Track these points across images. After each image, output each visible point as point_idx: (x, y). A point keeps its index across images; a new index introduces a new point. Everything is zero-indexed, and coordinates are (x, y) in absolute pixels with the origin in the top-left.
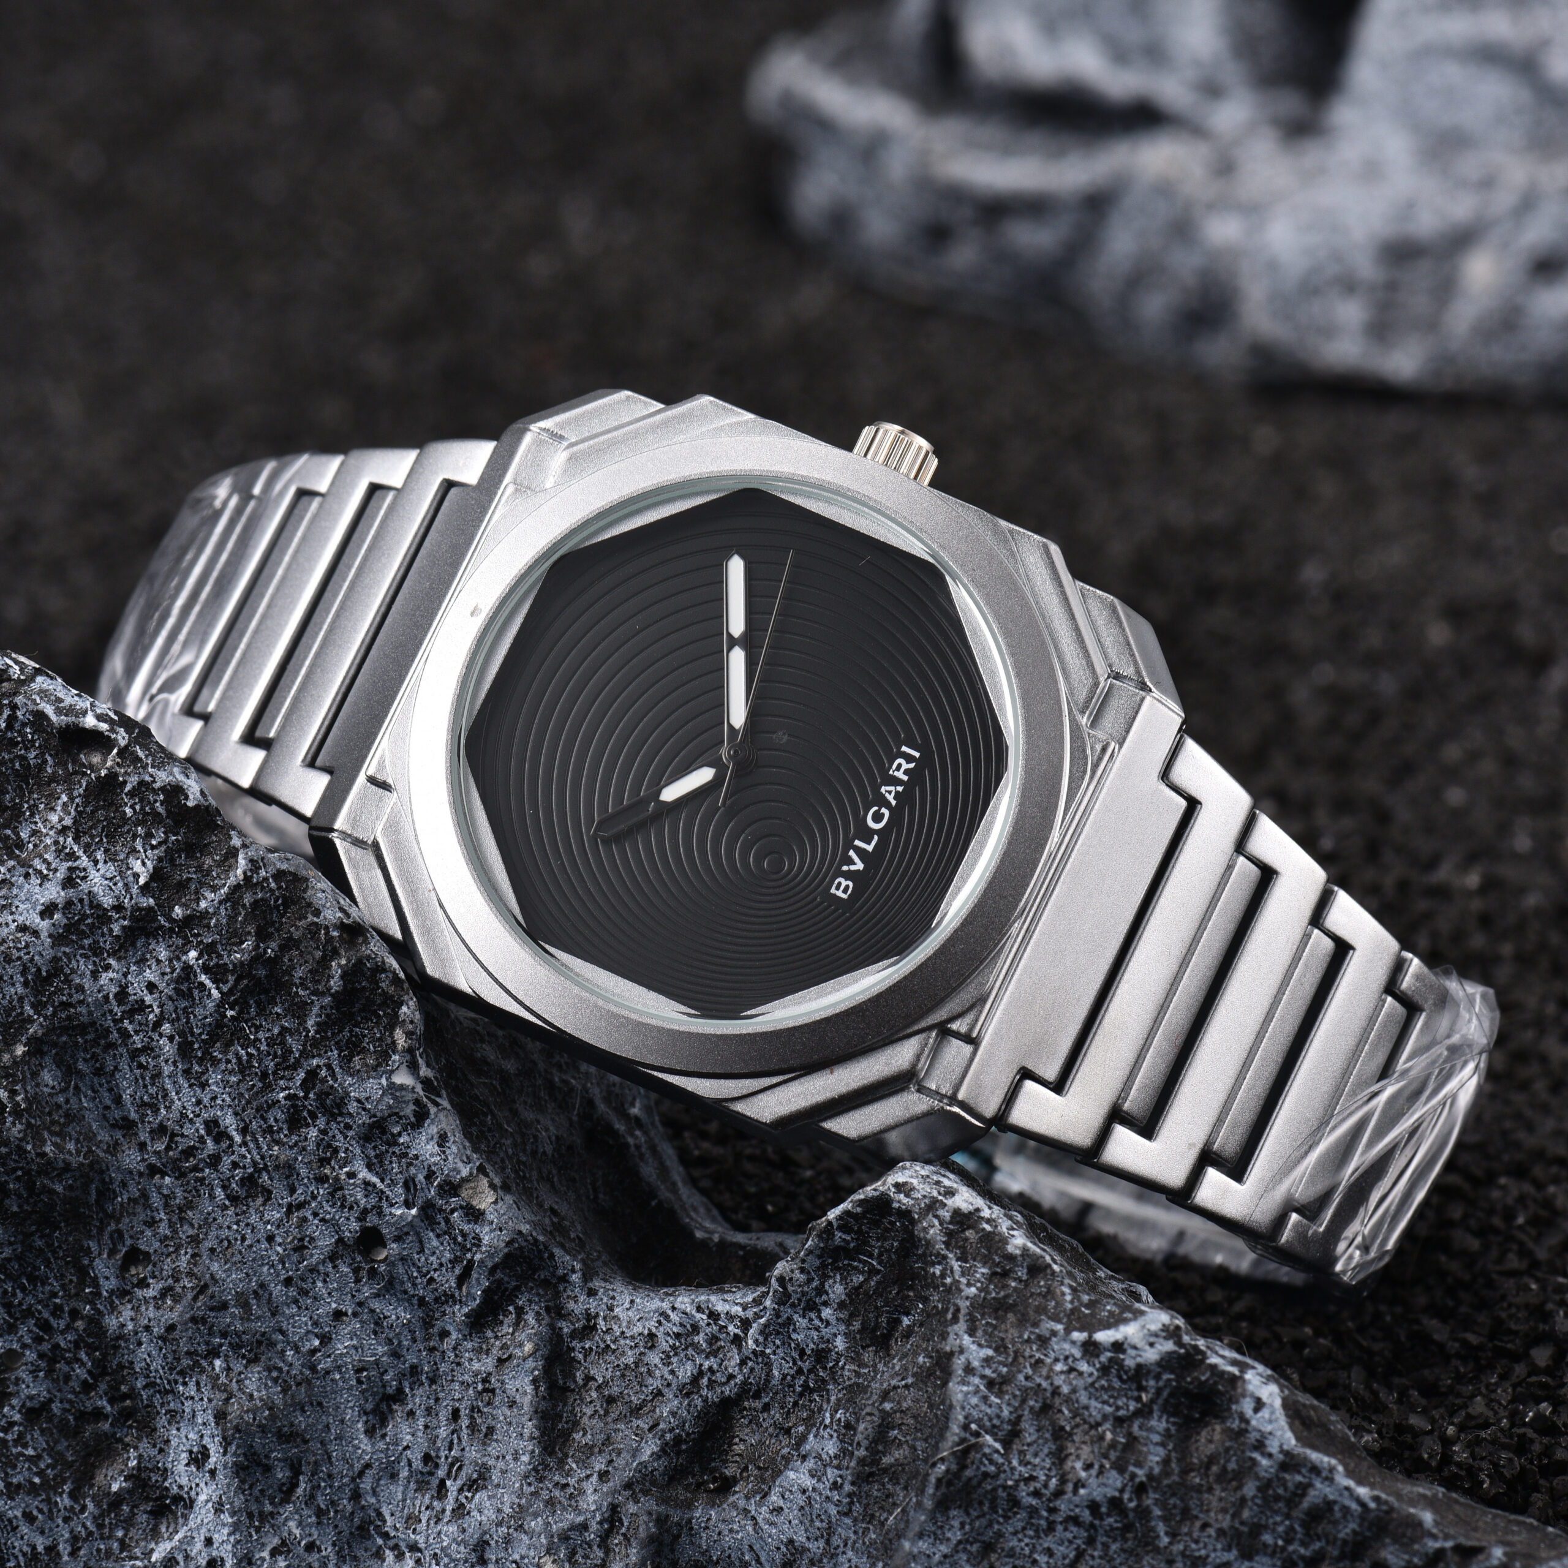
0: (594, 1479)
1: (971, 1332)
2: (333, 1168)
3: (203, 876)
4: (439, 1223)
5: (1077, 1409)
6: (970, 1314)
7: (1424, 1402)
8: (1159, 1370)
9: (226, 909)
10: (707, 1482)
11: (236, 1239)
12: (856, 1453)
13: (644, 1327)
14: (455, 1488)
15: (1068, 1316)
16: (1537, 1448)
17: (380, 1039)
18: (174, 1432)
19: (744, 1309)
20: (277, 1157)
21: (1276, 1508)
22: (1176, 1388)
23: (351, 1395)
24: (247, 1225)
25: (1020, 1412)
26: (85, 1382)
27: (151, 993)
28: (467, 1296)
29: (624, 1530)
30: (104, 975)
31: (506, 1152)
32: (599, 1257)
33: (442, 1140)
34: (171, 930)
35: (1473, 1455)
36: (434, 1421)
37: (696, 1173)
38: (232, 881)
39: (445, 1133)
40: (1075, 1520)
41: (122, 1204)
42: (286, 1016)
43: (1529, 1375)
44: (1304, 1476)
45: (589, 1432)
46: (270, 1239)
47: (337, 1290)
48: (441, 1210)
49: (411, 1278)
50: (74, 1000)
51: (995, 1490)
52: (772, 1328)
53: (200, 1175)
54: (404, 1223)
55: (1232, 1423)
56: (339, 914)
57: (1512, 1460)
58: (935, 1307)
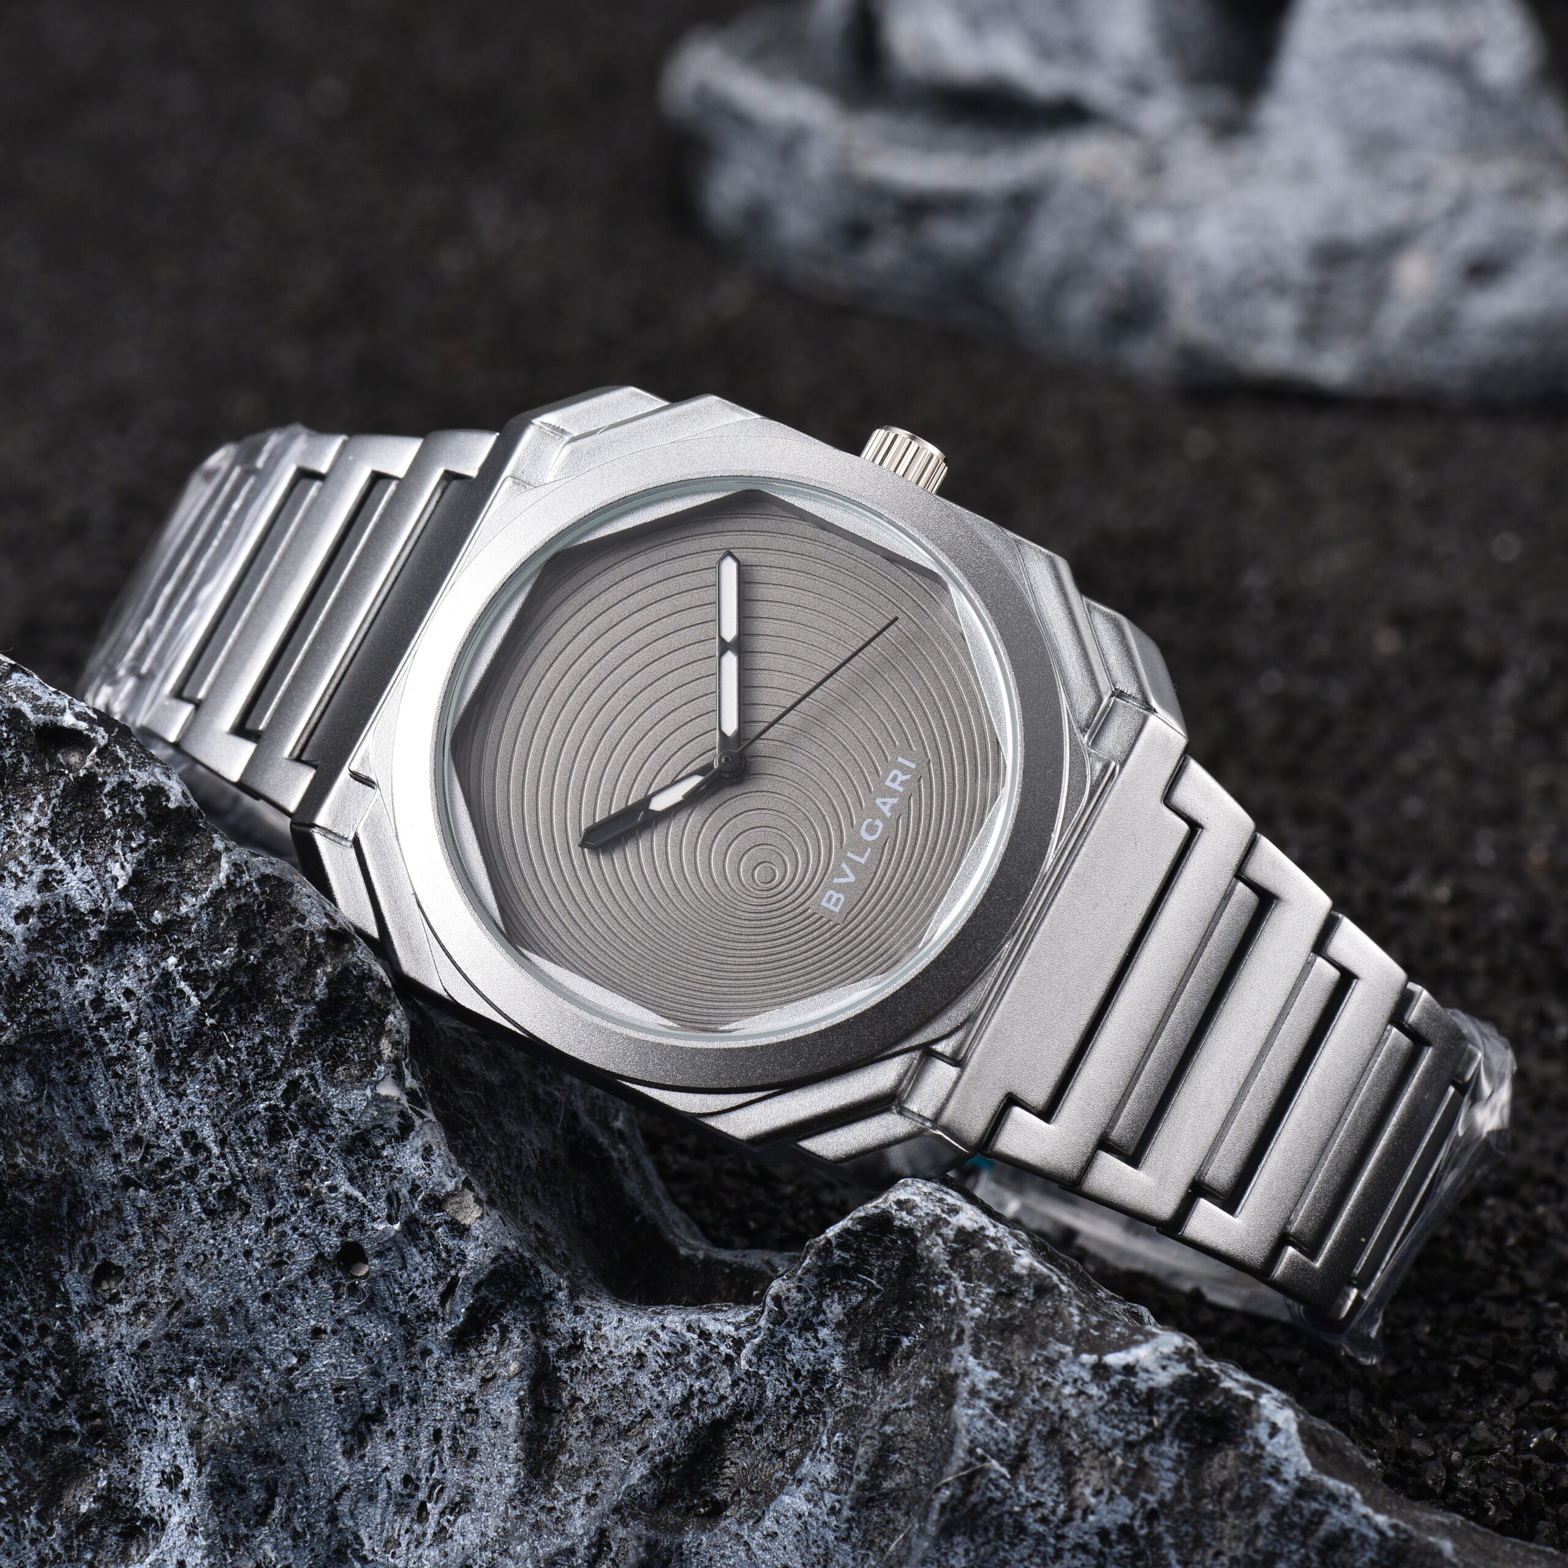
0: (582, 1502)
1: (976, 1353)
2: (314, 1182)
3: (184, 880)
4: (423, 1239)
5: (1087, 1433)
6: (975, 1335)
7: (1424, 1426)
8: (1171, 1393)
9: (208, 914)
10: (694, 1507)
11: (212, 1254)
12: (855, 1477)
13: (633, 1347)
14: (437, 1511)
15: (1077, 1338)
16: (1542, 1474)
17: (365, 1049)
18: (146, 1452)
19: (737, 1329)
20: (256, 1170)
21: (1291, 1536)
22: (1188, 1412)
23: (329, 1415)
24: (224, 1239)
25: (1027, 1437)
26: (54, 1400)
27: (128, 1000)
28: (450, 1314)
29: (612, 1555)
30: (80, 981)
31: (491, 1166)
32: (584, 1274)
33: (427, 1152)
34: (150, 935)
35: (1478, 1482)
36: (415, 1442)
37: (678, 1188)
38: (214, 885)
39: (430, 1146)
40: (1084, 1548)
41: (94, 1217)
42: (267, 1024)
43: (1532, 1400)
44: (1321, 1504)
45: (576, 1454)
46: (248, 1253)
47: (316, 1307)
48: (424, 1225)
49: (393, 1295)
50: (48, 1007)
51: (1001, 1516)
52: (766, 1348)
53: (176, 1188)
54: (386, 1238)
55: (1247, 1449)
56: (326, 921)
57: (1517, 1487)
58: (937, 1328)
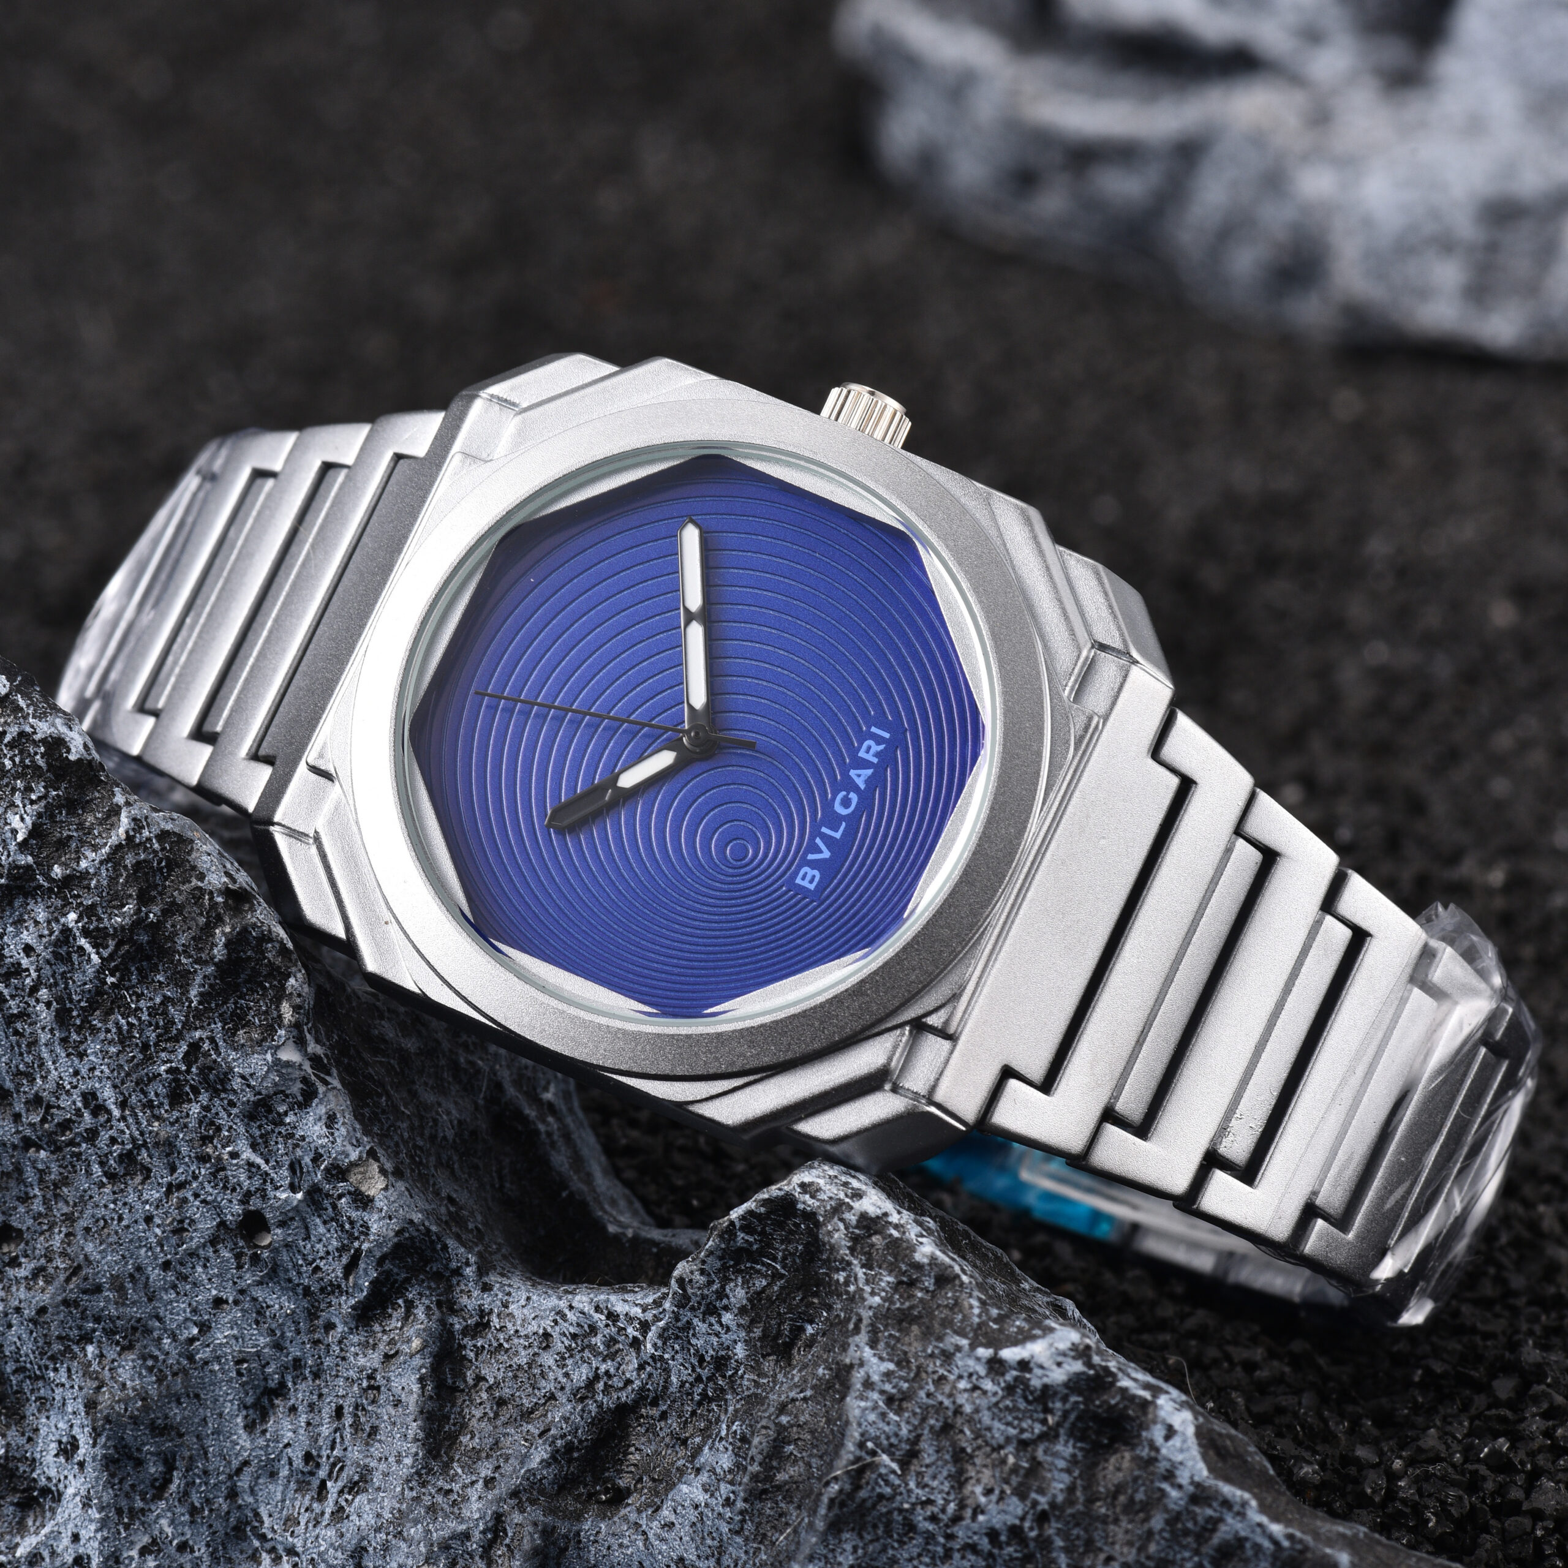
0: (480, 1485)
1: (873, 1344)
2: (216, 1147)
3: (85, 834)
4: (326, 1209)
5: (980, 1430)
6: (872, 1325)
7: (1376, 1432)
8: (1066, 1391)
9: (107, 870)
10: (599, 1493)
11: (112, 1219)
12: (749, 1468)
13: (539, 1326)
14: (335, 1490)
15: (975, 1331)
16: (1489, 1485)
17: (266, 1013)
18: (44, 1420)
19: (644, 1311)
20: (157, 1134)
21: (1184, 1543)
22: (1083, 1411)
23: (231, 1388)
24: (125, 1204)
25: (919, 1432)
27: (28, 956)
28: (354, 1287)
29: (507, 1541)
31: (402, 1136)
32: (499, 1250)
33: (331, 1120)
34: (50, 890)
35: (1419, 1491)
36: (317, 1418)
37: (623, 1163)
38: (113, 840)
39: (335, 1114)
40: (973, 1548)
42: (168, 985)
43: (1489, 1408)
44: (1215, 1510)
45: (477, 1436)
46: (149, 1219)
47: (217, 1276)
48: (328, 1195)
49: (296, 1266)
51: (890, 1512)
52: (671, 1331)
53: (77, 1150)
54: (289, 1208)
55: (1142, 1451)
56: (225, 879)
57: (1460, 1498)
58: (838, 1316)
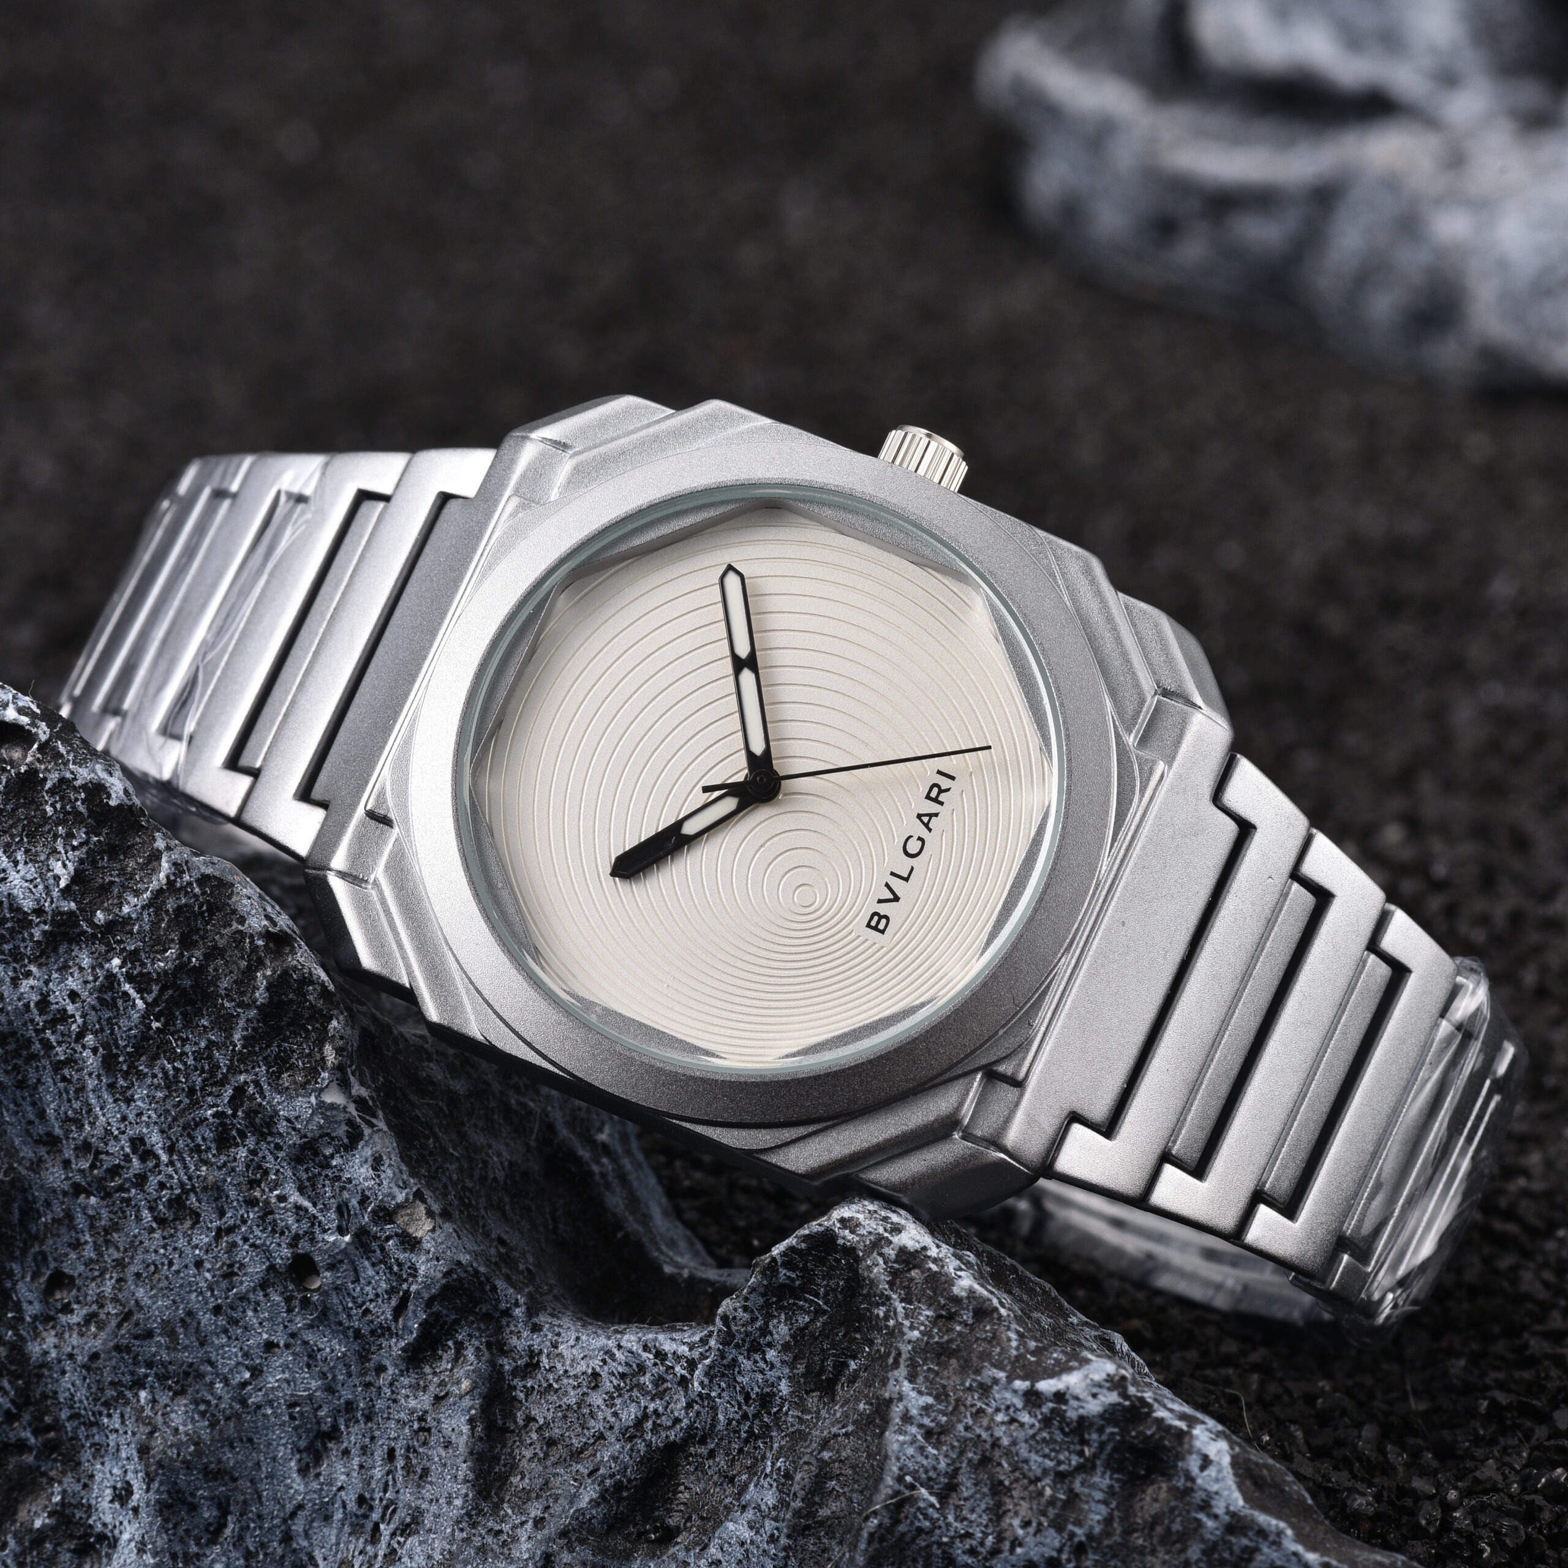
0: (529, 1526)
1: (912, 1378)
2: (264, 1191)
3: (127, 880)
4: (375, 1252)
5: (1017, 1462)
6: (911, 1359)
7: (1435, 1464)
8: (1102, 1422)
9: (149, 915)
10: (649, 1532)
11: (163, 1264)
12: (792, 1504)
13: (588, 1366)
14: (388, 1532)
15: (1013, 1363)
16: (1546, 1516)
17: (309, 1055)
18: (99, 1466)
19: (691, 1349)
20: (205, 1178)
22: (1119, 1442)
23: (284, 1431)
24: (175, 1249)
25: (958, 1465)
26: (8, 1412)
27: (73, 1002)
28: (403, 1329)
30: (25, 982)
31: (450, 1178)
32: (550, 1291)
33: (377, 1163)
34: (94, 936)
35: (1475, 1522)
36: (370, 1461)
37: (685, 1204)
38: (154, 885)
39: (381, 1156)
41: (46, 1224)
42: (212, 1029)
43: (1549, 1438)
44: (1251, 1540)
45: (528, 1476)
46: (199, 1264)
47: (268, 1320)
48: (375, 1238)
49: (346, 1309)
51: (929, 1546)
52: (717, 1369)
53: (126, 1195)
54: (337, 1251)
55: (1178, 1481)
56: (265, 922)
57: (1516, 1528)
58: (878, 1351)
